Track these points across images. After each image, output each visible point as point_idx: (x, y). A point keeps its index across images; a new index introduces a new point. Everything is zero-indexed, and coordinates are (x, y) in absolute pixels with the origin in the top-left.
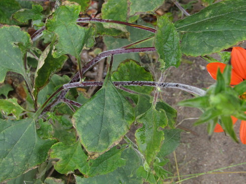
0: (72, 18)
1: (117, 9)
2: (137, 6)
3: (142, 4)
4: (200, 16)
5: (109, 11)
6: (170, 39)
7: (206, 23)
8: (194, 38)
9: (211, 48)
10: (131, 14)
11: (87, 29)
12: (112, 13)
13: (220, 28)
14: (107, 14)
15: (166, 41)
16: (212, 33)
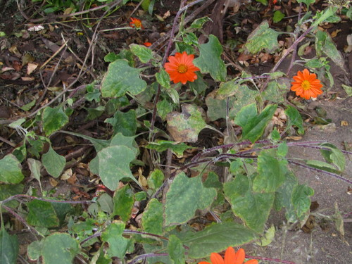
0: (120, 232)
1: (156, 216)
2: (172, 218)
3: (176, 216)
4: (204, 233)
5: (149, 219)
6: (178, 247)
7: (205, 238)
8: (197, 247)
9: (206, 253)
10: (166, 225)
11: (129, 240)
12: (151, 221)
13: (212, 241)
14: (147, 221)
15: (175, 249)
16: (207, 245)
